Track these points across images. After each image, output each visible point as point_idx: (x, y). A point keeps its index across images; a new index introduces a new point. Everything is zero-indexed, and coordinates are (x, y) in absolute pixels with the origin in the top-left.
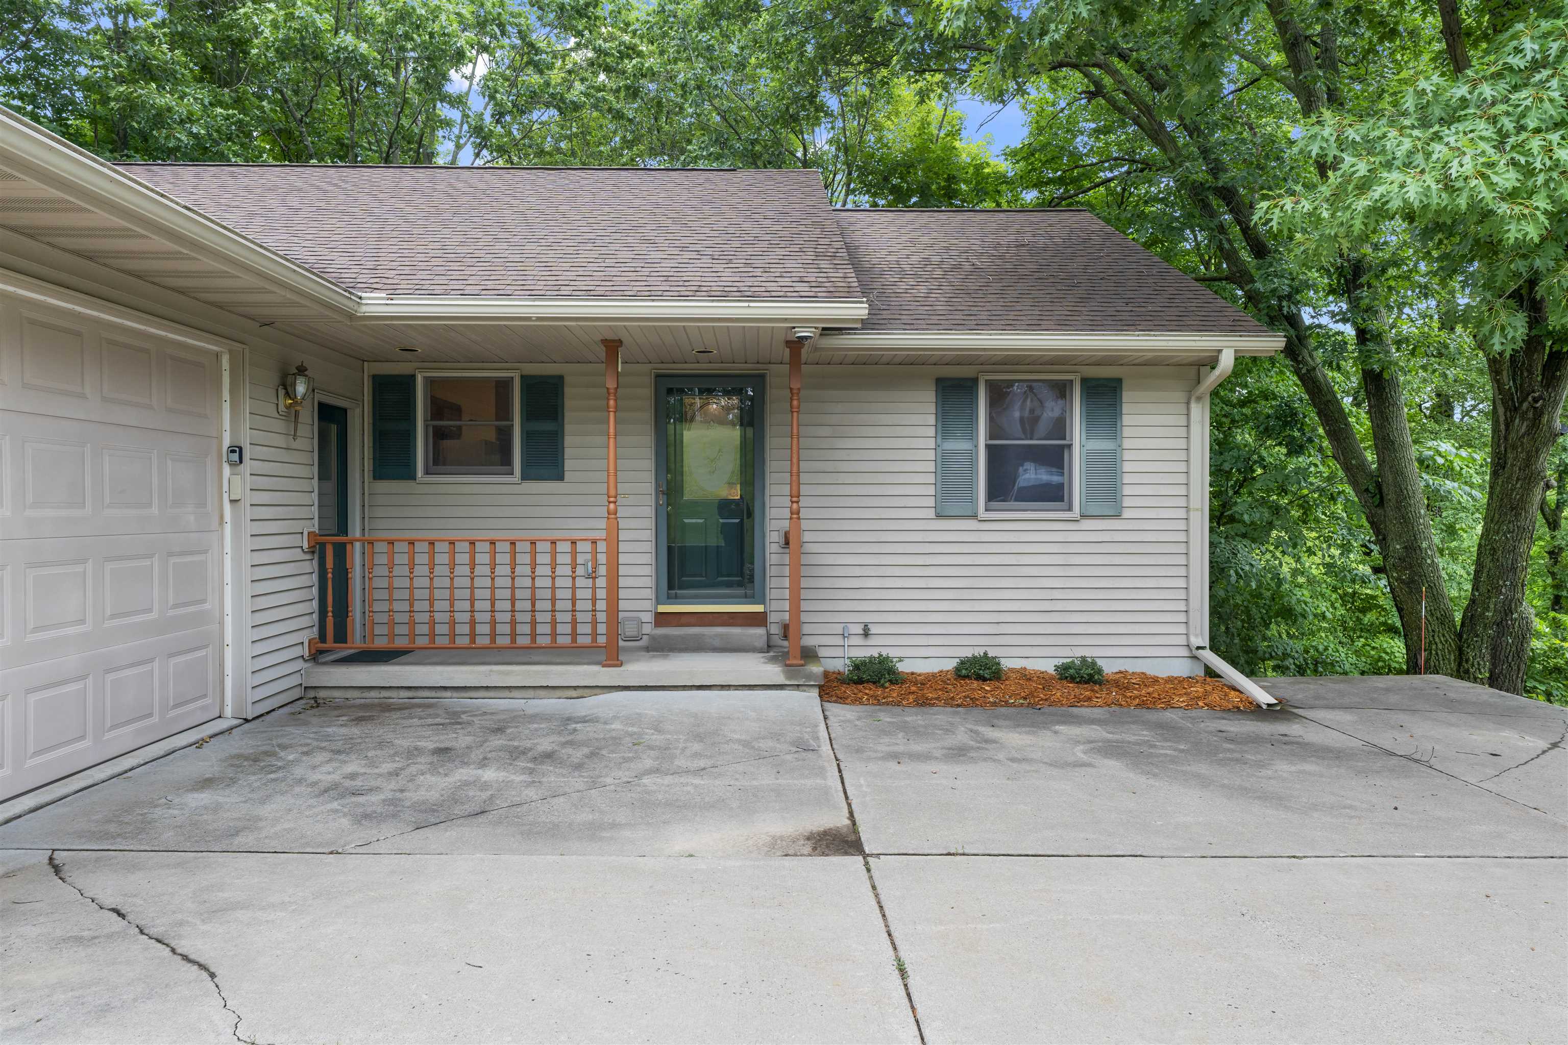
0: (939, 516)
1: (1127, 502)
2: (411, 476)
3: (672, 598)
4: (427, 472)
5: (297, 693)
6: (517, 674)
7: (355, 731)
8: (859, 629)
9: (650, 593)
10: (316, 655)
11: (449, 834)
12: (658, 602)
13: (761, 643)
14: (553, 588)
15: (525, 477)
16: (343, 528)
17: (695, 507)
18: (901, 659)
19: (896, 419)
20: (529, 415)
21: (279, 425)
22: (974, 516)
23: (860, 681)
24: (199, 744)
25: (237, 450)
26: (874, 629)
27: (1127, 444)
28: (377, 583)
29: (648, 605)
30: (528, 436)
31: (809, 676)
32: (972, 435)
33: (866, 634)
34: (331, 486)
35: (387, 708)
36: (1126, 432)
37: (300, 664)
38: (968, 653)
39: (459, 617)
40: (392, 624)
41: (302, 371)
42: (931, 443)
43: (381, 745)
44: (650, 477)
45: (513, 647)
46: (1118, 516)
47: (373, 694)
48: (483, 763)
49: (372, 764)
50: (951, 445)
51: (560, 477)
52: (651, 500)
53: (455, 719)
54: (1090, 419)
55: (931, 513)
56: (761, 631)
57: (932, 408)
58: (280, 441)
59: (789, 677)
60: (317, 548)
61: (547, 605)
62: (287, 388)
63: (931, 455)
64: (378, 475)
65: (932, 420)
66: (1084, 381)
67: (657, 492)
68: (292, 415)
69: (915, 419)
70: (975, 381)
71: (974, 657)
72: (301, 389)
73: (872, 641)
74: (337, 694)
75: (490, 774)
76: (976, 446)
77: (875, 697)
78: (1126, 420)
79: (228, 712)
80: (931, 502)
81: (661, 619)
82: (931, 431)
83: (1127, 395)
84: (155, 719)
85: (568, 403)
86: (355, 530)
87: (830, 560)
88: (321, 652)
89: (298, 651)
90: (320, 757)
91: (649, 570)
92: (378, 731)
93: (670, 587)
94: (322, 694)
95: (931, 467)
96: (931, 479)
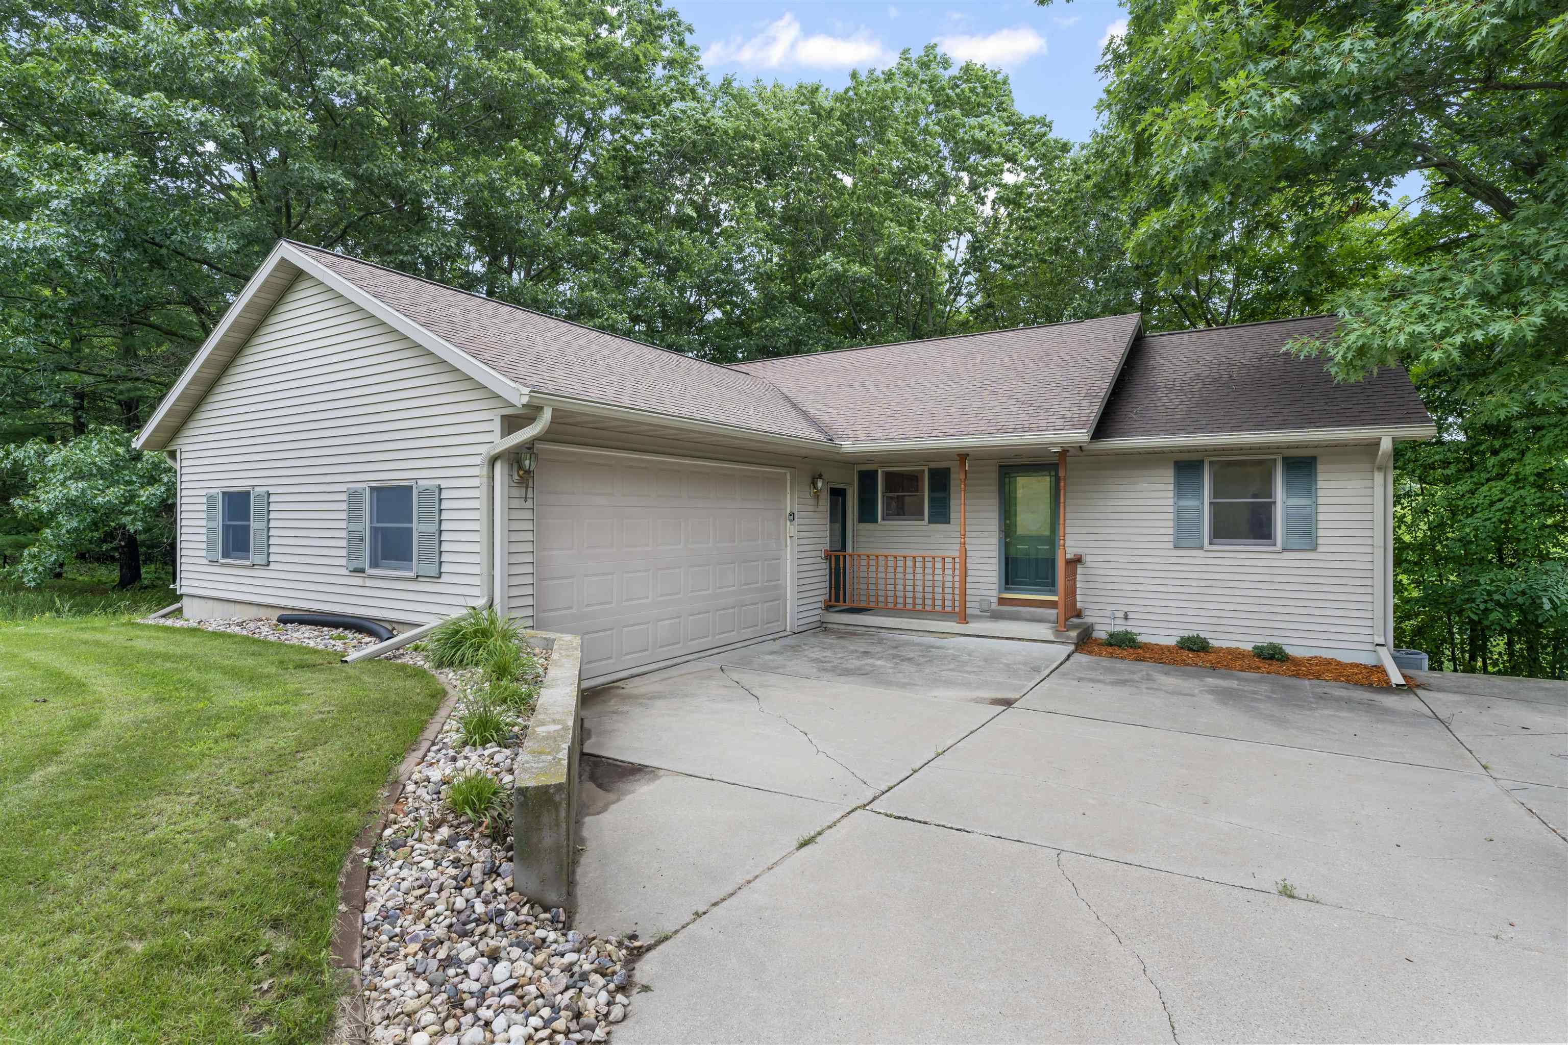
0: (1176, 547)
1: (1320, 541)
2: (875, 521)
3: (1007, 589)
4: (883, 519)
5: (818, 624)
6: (915, 624)
7: (835, 641)
8: (1121, 615)
9: (996, 586)
10: (828, 607)
11: (851, 678)
12: (1000, 592)
13: (1054, 618)
14: (944, 581)
15: (930, 522)
16: (844, 547)
17: (1025, 539)
18: (1140, 634)
19: (1149, 487)
20: (932, 489)
21: (812, 501)
22: (1201, 548)
23: (1111, 645)
24: (774, 640)
25: (792, 514)
26: (1130, 616)
27: (1320, 501)
28: (862, 575)
29: (995, 593)
30: (932, 500)
31: (1068, 637)
32: (1200, 497)
33: (1126, 618)
34: (838, 526)
35: (854, 634)
36: (1320, 493)
37: (820, 611)
38: (1186, 634)
39: (898, 594)
40: (869, 596)
41: (820, 476)
42: (1171, 502)
43: (843, 648)
44: (996, 522)
45: (914, 610)
46: (1314, 549)
47: (850, 628)
48: (879, 659)
49: (835, 653)
50: (1185, 503)
51: (947, 521)
52: (996, 535)
53: (880, 641)
54: (1289, 486)
55: (1171, 546)
56: (1054, 611)
57: (1172, 480)
58: (811, 508)
59: (1056, 637)
60: (828, 557)
61: (940, 590)
62: (814, 484)
63: (1171, 509)
64: (861, 520)
65: (1171, 487)
66: (1285, 459)
67: (1000, 531)
68: (817, 496)
69: (1161, 487)
70: (1202, 462)
71: (1189, 638)
72: (820, 484)
73: (1130, 623)
74: (835, 626)
75: (879, 663)
76: (1203, 503)
77: (1111, 654)
78: (1320, 484)
79: (788, 629)
80: (1171, 538)
81: (1002, 601)
82: (1171, 494)
83: (1320, 467)
84: (758, 628)
85: (952, 483)
86: (849, 549)
87: (1101, 572)
88: (831, 607)
89: (819, 605)
90: (816, 649)
91: (996, 574)
92: (843, 642)
93: (1007, 583)
94: (830, 626)
95: (1171, 516)
96: (1171, 524)
